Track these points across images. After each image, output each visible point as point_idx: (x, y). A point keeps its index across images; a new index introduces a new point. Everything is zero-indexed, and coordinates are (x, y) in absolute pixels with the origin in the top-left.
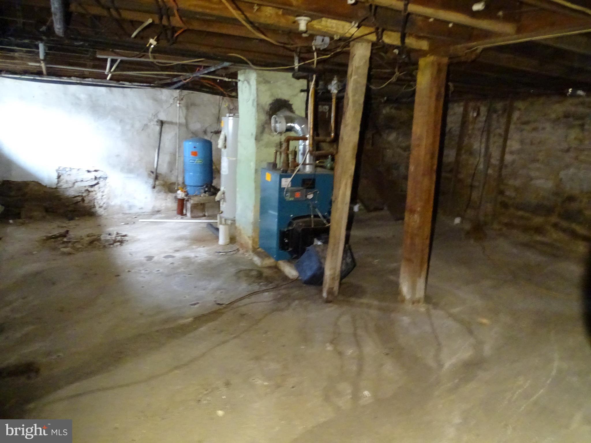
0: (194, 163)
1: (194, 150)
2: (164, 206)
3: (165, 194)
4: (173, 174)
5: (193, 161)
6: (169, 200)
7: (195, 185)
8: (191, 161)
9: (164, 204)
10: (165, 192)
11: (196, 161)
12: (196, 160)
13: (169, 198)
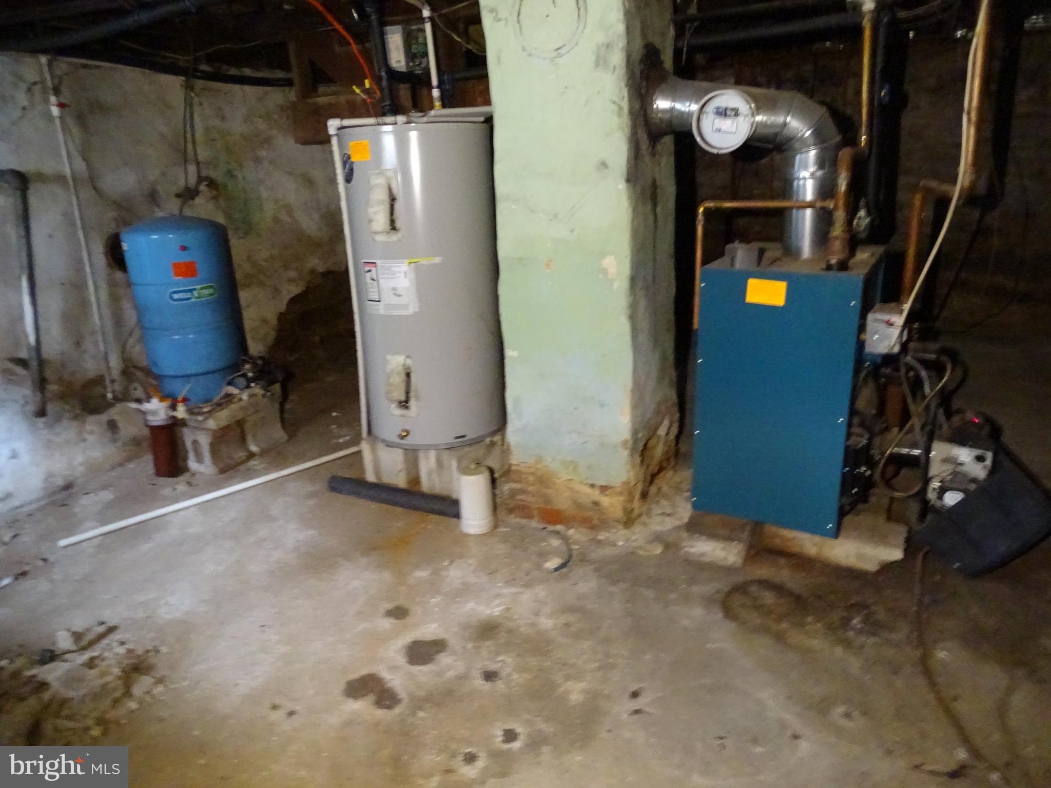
0: (193, 300)
1: (184, 257)
2: (81, 464)
3: (75, 423)
4: (85, 351)
5: (189, 295)
6: (91, 438)
7: (205, 370)
8: (176, 296)
9: (80, 459)
10: (76, 417)
11: (196, 293)
12: (194, 289)
13: (91, 433)
